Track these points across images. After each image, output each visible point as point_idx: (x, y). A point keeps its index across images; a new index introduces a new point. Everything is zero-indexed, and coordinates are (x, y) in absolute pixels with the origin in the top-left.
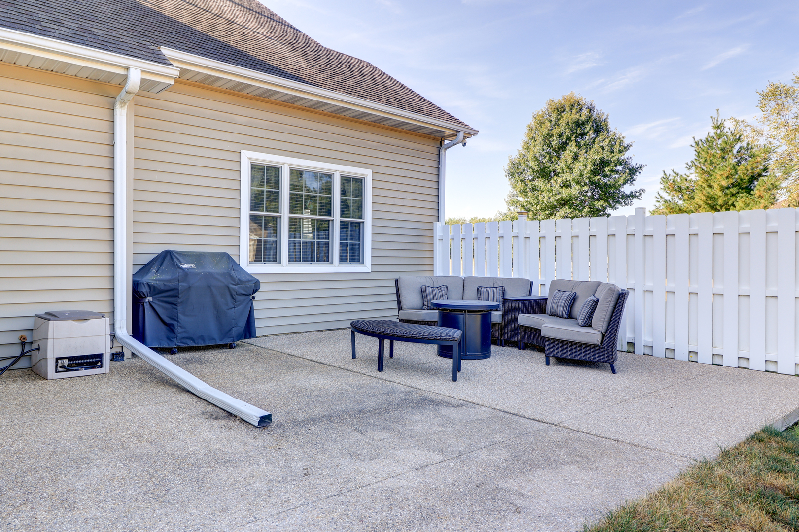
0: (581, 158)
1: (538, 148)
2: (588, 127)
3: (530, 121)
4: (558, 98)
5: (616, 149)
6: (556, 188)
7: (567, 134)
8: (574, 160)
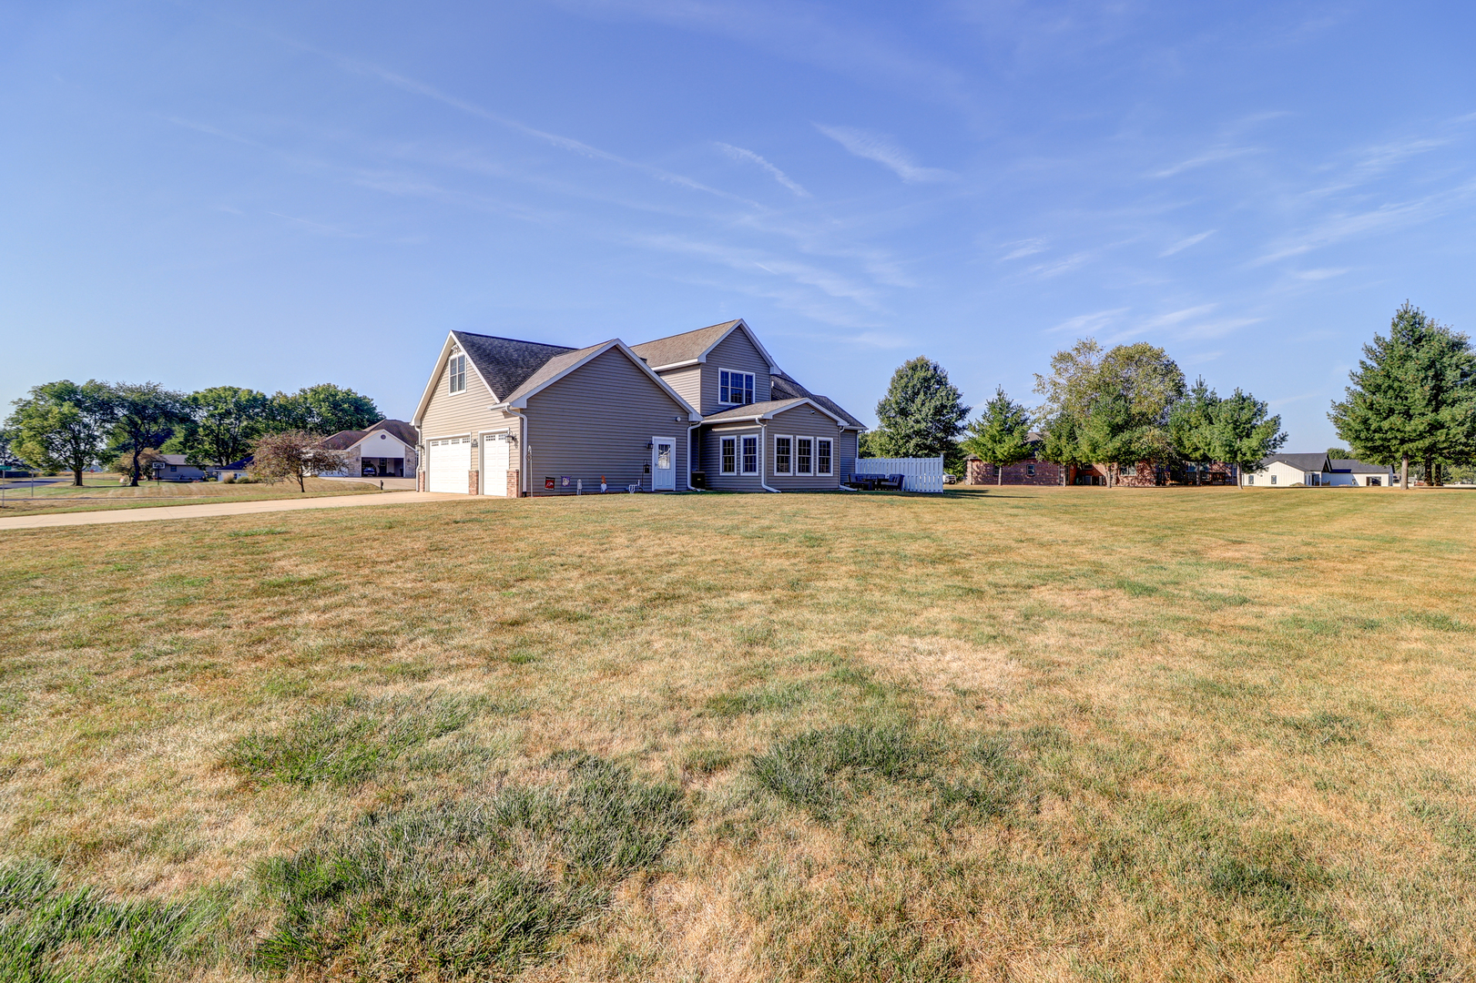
0: (927, 404)
1: (899, 395)
2: (932, 381)
3: (893, 374)
4: (913, 359)
5: (951, 398)
6: (911, 423)
7: (919, 386)
8: (923, 405)
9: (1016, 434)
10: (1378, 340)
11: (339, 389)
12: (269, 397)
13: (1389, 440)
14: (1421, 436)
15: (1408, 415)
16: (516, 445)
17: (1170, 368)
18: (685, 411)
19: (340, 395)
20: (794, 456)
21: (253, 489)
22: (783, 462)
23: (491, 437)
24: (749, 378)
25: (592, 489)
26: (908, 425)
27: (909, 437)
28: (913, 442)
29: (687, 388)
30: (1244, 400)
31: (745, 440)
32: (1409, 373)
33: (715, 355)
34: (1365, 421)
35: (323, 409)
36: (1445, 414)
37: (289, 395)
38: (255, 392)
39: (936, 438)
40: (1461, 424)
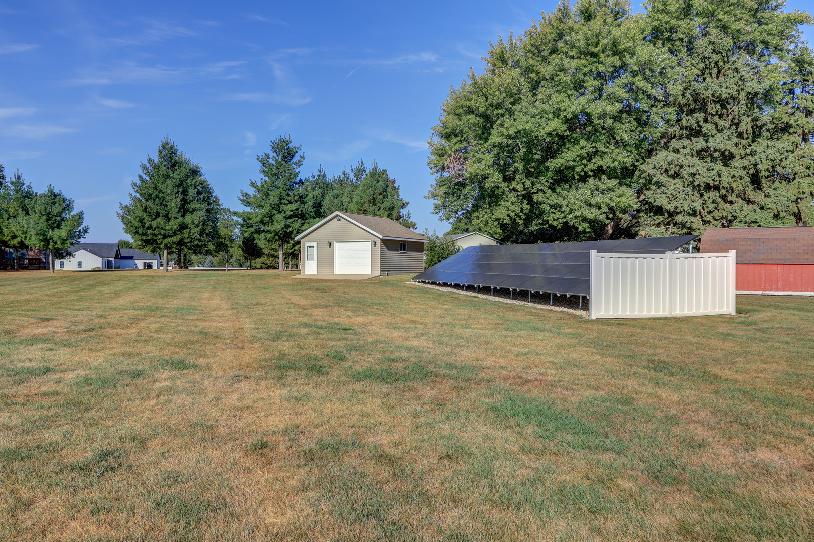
10: (150, 160)
13: (156, 236)
14: (175, 234)
15: (168, 219)
30: (55, 196)
32: (168, 187)
34: (142, 221)
36: (188, 219)
40: (197, 226)
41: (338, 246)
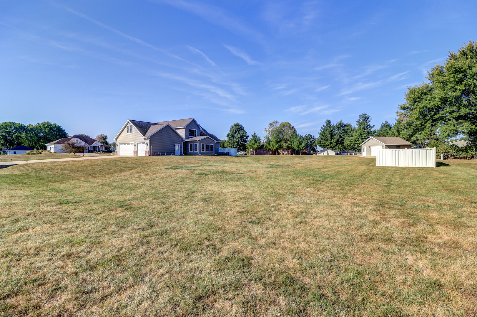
0: (239, 135)
1: (232, 132)
2: (240, 129)
3: (231, 127)
4: (235, 123)
5: (244, 133)
7: (237, 130)
8: (238, 135)
9: (258, 143)
10: (323, 125)
11: (52, 123)
12: (26, 126)
13: (324, 146)
14: (329, 145)
15: (327, 141)
16: (148, 146)
17: (293, 128)
18: (182, 138)
19: (53, 126)
20: (205, 148)
21: (39, 156)
22: (203, 150)
23: (140, 143)
24: (195, 131)
25: (163, 154)
26: (235, 140)
27: (234, 143)
28: (235, 144)
29: (182, 133)
30: (301, 136)
31: (195, 145)
32: (327, 133)
33: (188, 126)
34: (320, 142)
35: (47, 130)
36: (332, 141)
37: (33, 125)
38: (21, 124)
39: (241, 143)
40: (335, 143)
41: (372, 148)
